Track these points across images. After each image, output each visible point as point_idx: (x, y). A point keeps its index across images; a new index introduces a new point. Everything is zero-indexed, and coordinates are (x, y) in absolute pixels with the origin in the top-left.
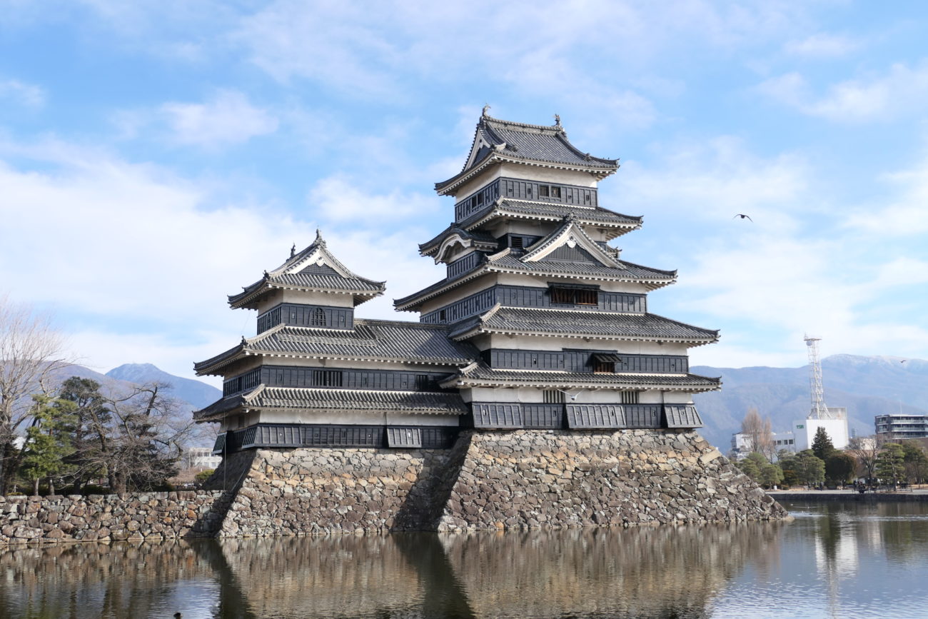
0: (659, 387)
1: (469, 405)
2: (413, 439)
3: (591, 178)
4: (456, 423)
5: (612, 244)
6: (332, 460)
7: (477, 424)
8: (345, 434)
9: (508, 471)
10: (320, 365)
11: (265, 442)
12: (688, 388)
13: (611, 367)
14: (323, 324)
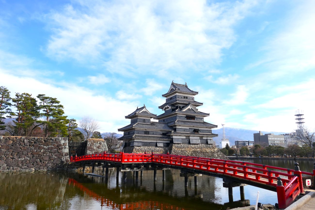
0: (207, 136)
1: (172, 139)
2: (162, 145)
3: (193, 95)
4: (169, 142)
5: (197, 108)
6: (147, 149)
7: (174, 142)
8: (149, 144)
9: (180, 151)
10: (145, 130)
11: (136, 145)
12: (212, 136)
13: (198, 132)
14: (145, 122)
